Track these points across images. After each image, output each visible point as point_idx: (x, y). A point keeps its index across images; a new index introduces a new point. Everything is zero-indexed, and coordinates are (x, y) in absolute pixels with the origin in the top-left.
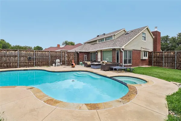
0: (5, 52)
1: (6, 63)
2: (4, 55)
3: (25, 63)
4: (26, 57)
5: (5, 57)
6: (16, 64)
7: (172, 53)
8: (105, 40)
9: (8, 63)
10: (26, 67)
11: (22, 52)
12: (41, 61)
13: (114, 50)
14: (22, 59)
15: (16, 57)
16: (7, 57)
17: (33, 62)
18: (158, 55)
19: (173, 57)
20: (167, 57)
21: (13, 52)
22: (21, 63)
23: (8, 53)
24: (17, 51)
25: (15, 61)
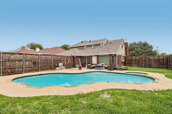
0: (9, 55)
1: (10, 69)
2: (8, 59)
3: (30, 68)
4: (31, 61)
5: (9, 61)
6: (21, 69)
7: (138, 57)
8: (94, 47)
9: (12, 68)
10: (33, 72)
11: (28, 55)
12: (45, 65)
13: (111, 55)
14: (28, 64)
15: (21, 61)
16: (12, 61)
17: (38, 66)
18: (130, 59)
19: (139, 60)
20: (135, 60)
21: (18, 55)
22: (26, 68)
23: (12, 57)
24: (22, 55)
25: (20, 66)
